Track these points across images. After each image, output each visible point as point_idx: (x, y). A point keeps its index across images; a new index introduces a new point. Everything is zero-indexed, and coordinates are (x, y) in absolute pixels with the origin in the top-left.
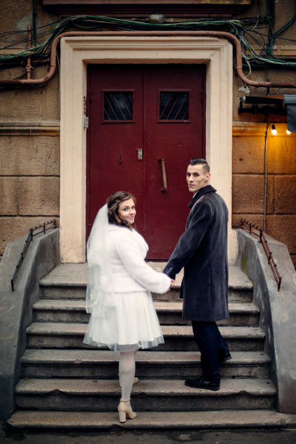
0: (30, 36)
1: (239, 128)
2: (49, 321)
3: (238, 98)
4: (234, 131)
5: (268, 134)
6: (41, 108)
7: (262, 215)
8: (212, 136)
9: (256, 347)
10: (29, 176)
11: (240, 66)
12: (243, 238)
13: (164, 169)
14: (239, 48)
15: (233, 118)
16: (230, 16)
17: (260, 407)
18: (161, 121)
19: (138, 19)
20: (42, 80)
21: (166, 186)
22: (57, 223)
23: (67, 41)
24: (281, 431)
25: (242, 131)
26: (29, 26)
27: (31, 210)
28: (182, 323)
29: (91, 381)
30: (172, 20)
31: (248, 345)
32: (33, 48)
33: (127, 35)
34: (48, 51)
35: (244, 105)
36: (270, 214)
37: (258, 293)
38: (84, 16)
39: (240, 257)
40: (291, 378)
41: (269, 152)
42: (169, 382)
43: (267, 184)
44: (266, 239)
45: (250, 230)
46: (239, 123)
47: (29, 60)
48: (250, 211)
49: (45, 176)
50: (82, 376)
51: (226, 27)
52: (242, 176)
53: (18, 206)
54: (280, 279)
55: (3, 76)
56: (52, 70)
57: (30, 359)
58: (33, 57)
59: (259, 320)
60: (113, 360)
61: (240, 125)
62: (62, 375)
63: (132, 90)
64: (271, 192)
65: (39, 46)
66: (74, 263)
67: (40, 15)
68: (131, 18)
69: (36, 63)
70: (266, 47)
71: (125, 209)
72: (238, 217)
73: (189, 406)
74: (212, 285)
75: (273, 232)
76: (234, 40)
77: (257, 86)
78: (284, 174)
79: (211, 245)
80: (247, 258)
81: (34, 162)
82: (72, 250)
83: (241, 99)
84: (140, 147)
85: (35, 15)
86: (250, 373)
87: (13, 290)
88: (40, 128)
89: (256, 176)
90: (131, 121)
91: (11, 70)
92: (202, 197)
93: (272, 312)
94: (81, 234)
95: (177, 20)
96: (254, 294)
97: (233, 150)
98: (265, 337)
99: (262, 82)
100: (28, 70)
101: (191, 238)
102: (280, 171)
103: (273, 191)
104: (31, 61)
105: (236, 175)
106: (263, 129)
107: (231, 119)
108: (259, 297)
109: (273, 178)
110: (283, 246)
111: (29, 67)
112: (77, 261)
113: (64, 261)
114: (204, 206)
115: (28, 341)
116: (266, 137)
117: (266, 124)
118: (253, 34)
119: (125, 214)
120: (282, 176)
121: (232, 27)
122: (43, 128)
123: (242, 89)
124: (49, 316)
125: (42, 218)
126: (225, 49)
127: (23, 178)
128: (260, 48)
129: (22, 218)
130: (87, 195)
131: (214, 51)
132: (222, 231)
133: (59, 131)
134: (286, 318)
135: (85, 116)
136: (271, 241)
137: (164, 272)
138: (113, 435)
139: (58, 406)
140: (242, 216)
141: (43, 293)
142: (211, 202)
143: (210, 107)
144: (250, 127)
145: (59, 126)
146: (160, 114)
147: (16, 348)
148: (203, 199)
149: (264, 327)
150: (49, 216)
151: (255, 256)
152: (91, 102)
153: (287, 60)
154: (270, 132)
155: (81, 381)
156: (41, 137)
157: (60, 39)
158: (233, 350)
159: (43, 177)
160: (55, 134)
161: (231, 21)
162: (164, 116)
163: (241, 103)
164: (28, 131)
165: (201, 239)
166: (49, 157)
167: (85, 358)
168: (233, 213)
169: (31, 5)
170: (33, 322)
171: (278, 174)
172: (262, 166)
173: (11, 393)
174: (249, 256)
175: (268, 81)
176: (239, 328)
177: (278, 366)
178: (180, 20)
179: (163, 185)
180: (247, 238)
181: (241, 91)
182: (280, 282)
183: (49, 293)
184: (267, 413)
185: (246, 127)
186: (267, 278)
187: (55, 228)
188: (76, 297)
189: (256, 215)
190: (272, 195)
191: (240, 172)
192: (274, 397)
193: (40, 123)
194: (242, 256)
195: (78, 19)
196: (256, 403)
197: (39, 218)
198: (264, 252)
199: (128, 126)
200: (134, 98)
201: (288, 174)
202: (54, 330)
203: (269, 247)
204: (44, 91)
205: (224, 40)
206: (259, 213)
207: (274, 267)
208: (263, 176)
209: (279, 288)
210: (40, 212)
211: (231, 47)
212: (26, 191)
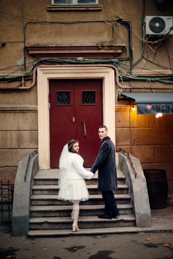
0: (23, 68)
1: (118, 108)
2: (39, 194)
3: (117, 94)
4: (116, 109)
5: (131, 110)
6: (28, 100)
7: (129, 146)
8: (106, 111)
9: (127, 202)
10: (24, 130)
11: (118, 80)
12: (121, 157)
13: (85, 126)
14: (117, 72)
15: (115, 103)
16: (113, 57)
17: (129, 226)
18: (83, 104)
19: (72, 59)
20: (29, 87)
21: (86, 134)
22: (37, 151)
23: (40, 70)
24: (137, 234)
25: (119, 109)
26: (23, 63)
27: (25, 146)
28: (96, 193)
29: (59, 218)
30: (87, 60)
31: (124, 201)
32: (25, 73)
33: (67, 67)
34: (31, 74)
35: (120, 97)
36: (132, 145)
37: (127, 180)
38: (48, 58)
39: (120, 165)
40: (141, 214)
41: (131, 118)
42: (91, 217)
43: (131, 132)
44: (130, 157)
45: (124, 153)
46: (118, 105)
47: (23, 78)
48: (124, 144)
49: (31, 130)
50: (55, 216)
51: (111, 63)
52: (120, 128)
53: (19, 144)
54: (136, 173)
55: (11, 86)
56: (34, 83)
57: (34, 209)
58: (25, 77)
59: (128, 191)
60: (68, 209)
61: (118, 106)
62: (47, 216)
63: (70, 91)
64: (133, 135)
65: (27, 72)
66: (45, 169)
67: (27, 58)
68: (69, 59)
69: (26, 79)
70: (129, 71)
71: (75, 147)
72: (118, 147)
73: (100, 226)
74: (110, 176)
75: (134, 153)
76: (115, 68)
77: (125, 89)
78: (138, 127)
79: (109, 160)
80: (123, 165)
81: (26, 124)
82: (44, 164)
83: (119, 94)
84: (73, 117)
85: (25, 58)
86: (125, 212)
87: (25, 181)
88: (29, 109)
89: (126, 128)
90: (69, 105)
91: (15, 83)
92: (105, 141)
93: (133, 187)
94: (48, 156)
95: (89, 60)
96: (126, 181)
97: (115, 117)
98: (130, 198)
99: (128, 87)
100: (23, 83)
101: (102, 157)
102: (137, 126)
103: (134, 135)
104: (24, 78)
105: (117, 128)
106: (128, 107)
107: (114, 103)
108: (128, 181)
109: (134, 129)
110: (137, 160)
111: (23, 81)
112: (46, 168)
113: (41, 169)
114: (106, 144)
115: (31, 203)
116: (130, 111)
117: (130, 105)
118: (123, 66)
119: (75, 148)
120: (137, 128)
121: (114, 62)
122: (30, 109)
123: (119, 90)
124: (39, 192)
125: (30, 149)
126: (111, 72)
127: (21, 131)
128: (126, 72)
129: (21, 150)
130: (50, 139)
131: (106, 73)
132: (113, 155)
133: (37, 110)
134: (139, 190)
135: (48, 103)
136: (132, 158)
137: (91, 171)
138: (70, 237)
139: (47, 228)
140: (120, 146)
141: (35, 182)
142: (109, 142)
143: (105, 98)
144: (123, 107)
145: (37, 108)
146: (83, 101)
147: (28, 205)
148: (106, 142)
149: (130, 194)
150: (33, 148)
151: (126, 165)
152: (51, 96)
153: (138, 77)
154: (132, 109)
155: (55, 218)
156: (29, 113)
157: (37, 69)
158: (117, 204)
159: (30, 131)
160: (36, 111)
161: (113, 60)
162: (84, 102)
163: (119, 96)
164: (23, 110)
165: (105, 157)
166: (33, 122)
167: (56, 208)
168: (116, 145)
169: (23, 53)
170: (32, 195)
171: (136, 127)
172: (128, 124)
173: (28, 223)
174: (123, 164)
175: (130, 86)
176: (120, 195)
177: (135, 209)
178: (91, 60)
179: (84, 133)
180: (122, 157)
181: (118, 91)
182: (136, 175)
183: (38, 182)
184: (132, 228)
185: (121, 107)
186: (131, 174)
187: (36, 154)
188: (49, 184)
189: (126, 146)
190: (133, 137)
191: (119, 127)
192: (134, 221)
193: (28, 107)
194: (121, 165)
195: (45, 60)
196: (127, 224)
197: (29, 149)
198: (129, 162)
199: (68, 107)
200: (70, 94)
201: (141, 127)
202: (42, 198)
203: (132, 160)
204: (30, 92)
205: (110, 68)
206: (128, 145)
207: (133, 169)
208: (129, 128)
209: (136, 177)
210: (29, 147)
211: (113, 71)
212: (22, 137)
